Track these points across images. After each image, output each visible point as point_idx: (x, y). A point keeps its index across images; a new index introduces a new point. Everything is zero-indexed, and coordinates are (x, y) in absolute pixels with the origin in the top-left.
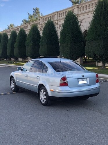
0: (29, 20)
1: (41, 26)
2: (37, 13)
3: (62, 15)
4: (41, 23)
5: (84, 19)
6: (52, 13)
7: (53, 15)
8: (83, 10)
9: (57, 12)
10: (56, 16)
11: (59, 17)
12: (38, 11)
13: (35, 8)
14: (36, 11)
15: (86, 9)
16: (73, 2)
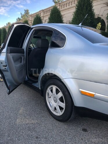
0: (22, 18)
1: (30, 22)
2: (27, 13)
3: (47, 12)
4: (30, 20)
5: (64, 15)
6: (39, 11)
7: (40, 13)
8: (64, 7)
9: (43, 10)
10: (42, 13)
11: (45, 14)
12: (28, 12)
13: (26, 10)
14: (27, 12)
15: (66, 6)
16: (55, 3)
